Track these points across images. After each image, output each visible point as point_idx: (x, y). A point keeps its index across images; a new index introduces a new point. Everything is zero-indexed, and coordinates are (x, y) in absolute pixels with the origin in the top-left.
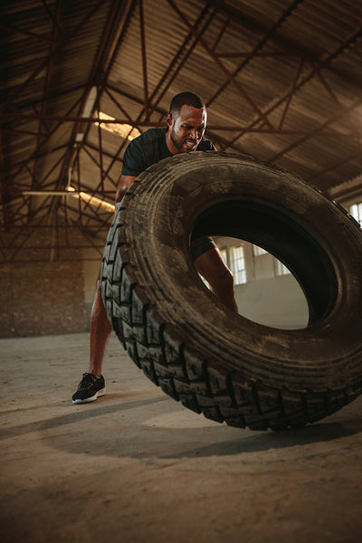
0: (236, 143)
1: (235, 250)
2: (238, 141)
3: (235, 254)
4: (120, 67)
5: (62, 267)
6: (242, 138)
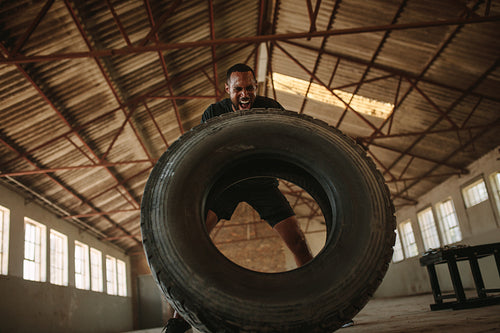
0: (426, 75)
1: (441, 205)
2: (429, 71)
3: (443, 211)
4: (285, 14)
5: (262, 246)
6: (433, 67)
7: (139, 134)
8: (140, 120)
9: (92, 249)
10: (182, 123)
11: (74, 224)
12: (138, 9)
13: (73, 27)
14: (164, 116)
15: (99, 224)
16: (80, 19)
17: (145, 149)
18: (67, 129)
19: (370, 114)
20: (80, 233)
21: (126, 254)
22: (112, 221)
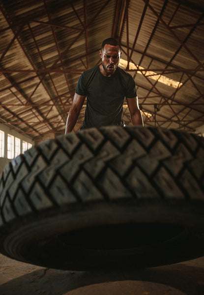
7: (46, 86)
8: (46, 80)
9: (16, 138)
10: (68, 80)
11: (8, 126)
12: (49, 36)
13: (18, 45)
14: (59, 78)
15: (20, 126)
16: (22, 42)
17: (48, 92)
18: (9, 85)
19: (169, 85)
20: (10, 130)
21: (33, 140)
22: (27, 124)
